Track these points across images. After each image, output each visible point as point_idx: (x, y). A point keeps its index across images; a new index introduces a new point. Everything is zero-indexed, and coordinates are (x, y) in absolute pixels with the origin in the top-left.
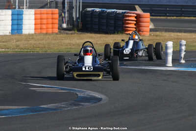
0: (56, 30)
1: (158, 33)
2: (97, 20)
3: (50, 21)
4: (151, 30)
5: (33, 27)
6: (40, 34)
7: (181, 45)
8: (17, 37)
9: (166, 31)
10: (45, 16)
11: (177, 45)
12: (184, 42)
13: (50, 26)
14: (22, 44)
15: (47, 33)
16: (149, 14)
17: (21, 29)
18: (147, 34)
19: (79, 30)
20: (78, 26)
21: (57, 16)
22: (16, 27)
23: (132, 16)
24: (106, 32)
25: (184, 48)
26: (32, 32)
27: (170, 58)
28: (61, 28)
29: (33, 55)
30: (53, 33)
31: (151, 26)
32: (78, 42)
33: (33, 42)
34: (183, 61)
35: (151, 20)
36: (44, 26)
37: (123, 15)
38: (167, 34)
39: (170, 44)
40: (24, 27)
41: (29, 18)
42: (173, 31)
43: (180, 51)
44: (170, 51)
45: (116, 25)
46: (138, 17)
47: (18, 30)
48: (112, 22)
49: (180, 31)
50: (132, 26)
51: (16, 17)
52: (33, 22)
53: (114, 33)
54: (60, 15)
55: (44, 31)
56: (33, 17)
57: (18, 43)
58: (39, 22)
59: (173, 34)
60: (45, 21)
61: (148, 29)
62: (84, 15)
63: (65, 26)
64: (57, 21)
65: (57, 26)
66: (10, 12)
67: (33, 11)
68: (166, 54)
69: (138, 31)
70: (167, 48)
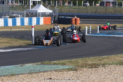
0: (50, 24)
1: (82, 24)
2: (63, 20)
3: (48, 21)
4: (80, 23)
5: (43, 22)
7: (90, 28)
8: (38, 26)
9: (85, 23)
10: (47, 19)
11: (89, 28)
12: (91, 27)
13: (48, 22)
14: (40, 28)
15: (47, 25)
16: (79, 18)
17: (39, 23)
20: (57, 22)
21: (50, 19)
23: (74, 19)
24: (66, 24)
25: (91, 28)
26: (43, 24)
27: (87, 32)
28: (51, 23)
30: (49, 24)
31: (80, 22)
33: (43, 27)
34: (90, 33)
35: (80, 20)
36: (47, 22)
37: (71, 19)
38: (85, 25)
39: (87, 27)
41: (42, 20)
43: (90, 29)
44: (87, 29)
45: (69, 22)
46: (76, 19)
49: (89, 24)
50: (74, 22)
51: (38, 19)
53: (68, 24)
54: (51, 19)
55: (46, 24)
56: (43, 19)
57: (39, 27)
58: (45, 21)
59: (87, 25)
60: (47, 21)
61: (79, 23)
62: (59, 19)
63: (53, 22)
64: (50, 21)
66: (36, 18)
67: (43, 18)
68: (85, 30)
69: (76, 23)
70: (85, 28)
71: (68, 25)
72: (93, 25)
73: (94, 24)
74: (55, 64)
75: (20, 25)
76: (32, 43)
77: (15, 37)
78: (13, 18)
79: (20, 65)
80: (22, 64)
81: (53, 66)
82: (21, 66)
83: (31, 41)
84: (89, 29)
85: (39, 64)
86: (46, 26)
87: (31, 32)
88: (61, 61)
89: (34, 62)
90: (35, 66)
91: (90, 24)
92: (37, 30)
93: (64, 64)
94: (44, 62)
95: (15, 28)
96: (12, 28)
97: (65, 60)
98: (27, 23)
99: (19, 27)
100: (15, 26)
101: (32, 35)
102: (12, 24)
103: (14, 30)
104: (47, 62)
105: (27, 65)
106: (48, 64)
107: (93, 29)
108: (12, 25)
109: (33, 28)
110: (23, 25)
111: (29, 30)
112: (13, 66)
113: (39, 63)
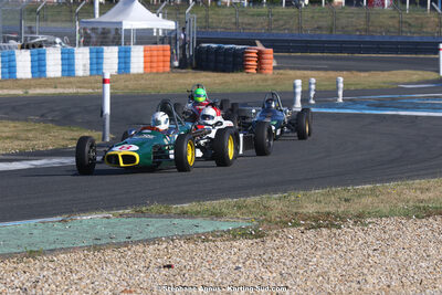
0: (168, 69)
1: (281, 71)
2: (213, 57)
3: (161, 58)
4: (274, 68)
5: (142, 65)
6: (151, 73)
7: (310, 84)
8: (126, 76)
9: (291, 68)
10: (155, 53)
11: (306, 85)
12: (313, 80)
13: (161, 64)
14: (131, 84)
15: (157, 73)
16: (271, 50)
17: (129, 68)
18: (271, 72)
19: (193, 69)
20: (191, 64)
21: (169, 53)
22: (123, 60)
23: (253, 52)
24: (224, 70)
25: (313, 87)
26: (141, 71)
27: (298, 98)
28: (172, 67)
29: (144, 96)
30: (164, 72)
31: (274, 64)
32: (193, 81)
33: (143, 82)
34: (312, 102)
35: (275, 57)
36: (155, 65)
37: (243, 52)
38: (291, 72)
39: (298, 82)
40: (132, 65)
41: (138, 56)
42: (299, 69)
43: (310, 90)
44: (299, 90)
45: (235, 63)
46: (260, 53)
47: (125, 68)
48: (231, 59)
49: (306, 69)
50: (253, 63)
51: (123, 54)
52: (142, 60)
53: (229, 72)
54: (171, 50)
55: (155, 71)
56: (142, 54)
57: (127, 83)
58: (148, 60)
59: (299, 73)
60: (155, 59)
61: (271, 67)
62: (198, 52)
63: (176, 64)
64: (169, 59)
65: (169, 64)
66: (116, 49)
67: (141, 48)
68: (294, 94)
69: (260, 69)
70: (295, 87)
71: (231, 74)
72: (322, 74)
73: (326, 70)
74: (184, 214)
75: (59, 74)
76: (104, 138)
77: (42, 116)
78: (35, 50)
79: (60, 218)
80: (66, 213)
81: (176, 221)
82: (64, 221)
83: (101, 133)
84: (306, 89)
85: (128, 216)
86: (152, 76)
87: (101, 97)
88: (208, 205)
89: (108, 208)
90: (113, 220)
91: (312, 69)
92: (120, 93)
93: (217, 215)
94: (144, 209)
95: (40, 86)
96: (30, 86)
97: (222, 201)
98: (84, 65)
99: (54, 82)
100: (40, 77)
101: (102, 112)
102: (32, 73)
103: (38, 91)
104: (155, 207)
105: (86, 218)
106: (160, 215)
107: (323, 88)
108: (29, 76)
109: (107, 86)
110: (69, 76)
111: (90, 91)
112: (33, 222)
113: (127, 211)
